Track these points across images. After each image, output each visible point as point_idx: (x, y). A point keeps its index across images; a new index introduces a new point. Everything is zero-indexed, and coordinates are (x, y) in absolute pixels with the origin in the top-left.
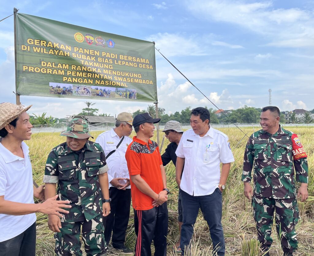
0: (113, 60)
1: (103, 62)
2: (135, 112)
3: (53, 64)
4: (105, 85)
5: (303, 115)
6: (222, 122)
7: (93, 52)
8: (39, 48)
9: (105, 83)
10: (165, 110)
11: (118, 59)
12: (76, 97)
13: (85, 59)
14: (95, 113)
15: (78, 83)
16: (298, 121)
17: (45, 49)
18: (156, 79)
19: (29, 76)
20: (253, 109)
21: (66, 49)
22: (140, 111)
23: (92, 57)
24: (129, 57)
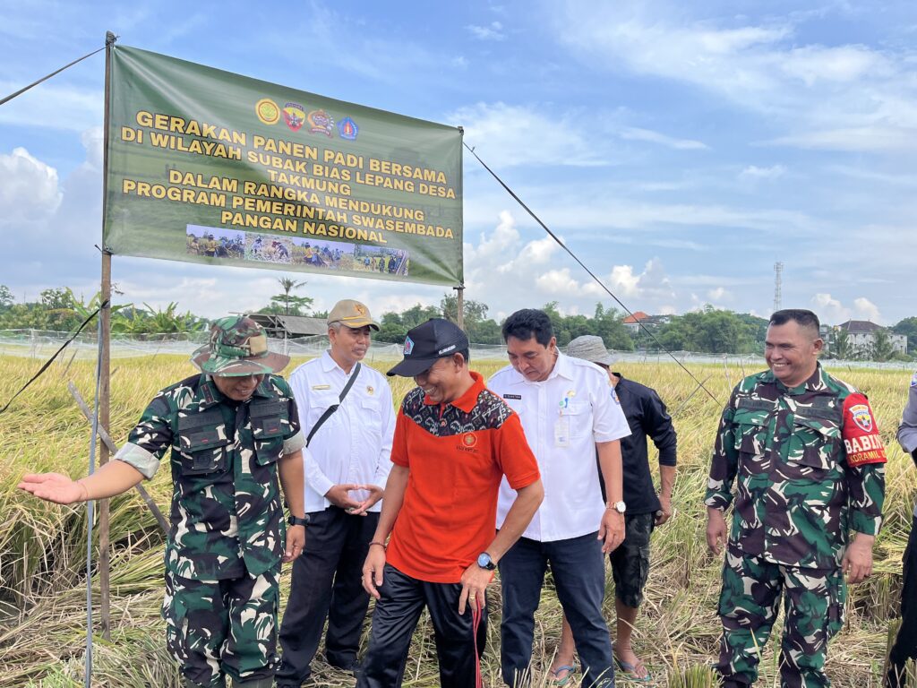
0: (353, 172)
1: (327, 175)
2: (407, 310)
3: (200, 177)
4: (327, 237)
5: (870, 338)
6: (643, 346)
7: (301, 151)
8: (167, 137)
9: (328, 231)
10: (487, 308)
11: (365, 170)
12: (253, 264)
13: (281, 166)
14: (302, 309)
15: (258, 228)
16: (855, 355)
17: (180, 139)
18: (462, 225)
19: (138, 207)
20: (729, 315)
21: (232, 139)
22: (422, 309)
23: (298, 163)
24: (394, 165)
